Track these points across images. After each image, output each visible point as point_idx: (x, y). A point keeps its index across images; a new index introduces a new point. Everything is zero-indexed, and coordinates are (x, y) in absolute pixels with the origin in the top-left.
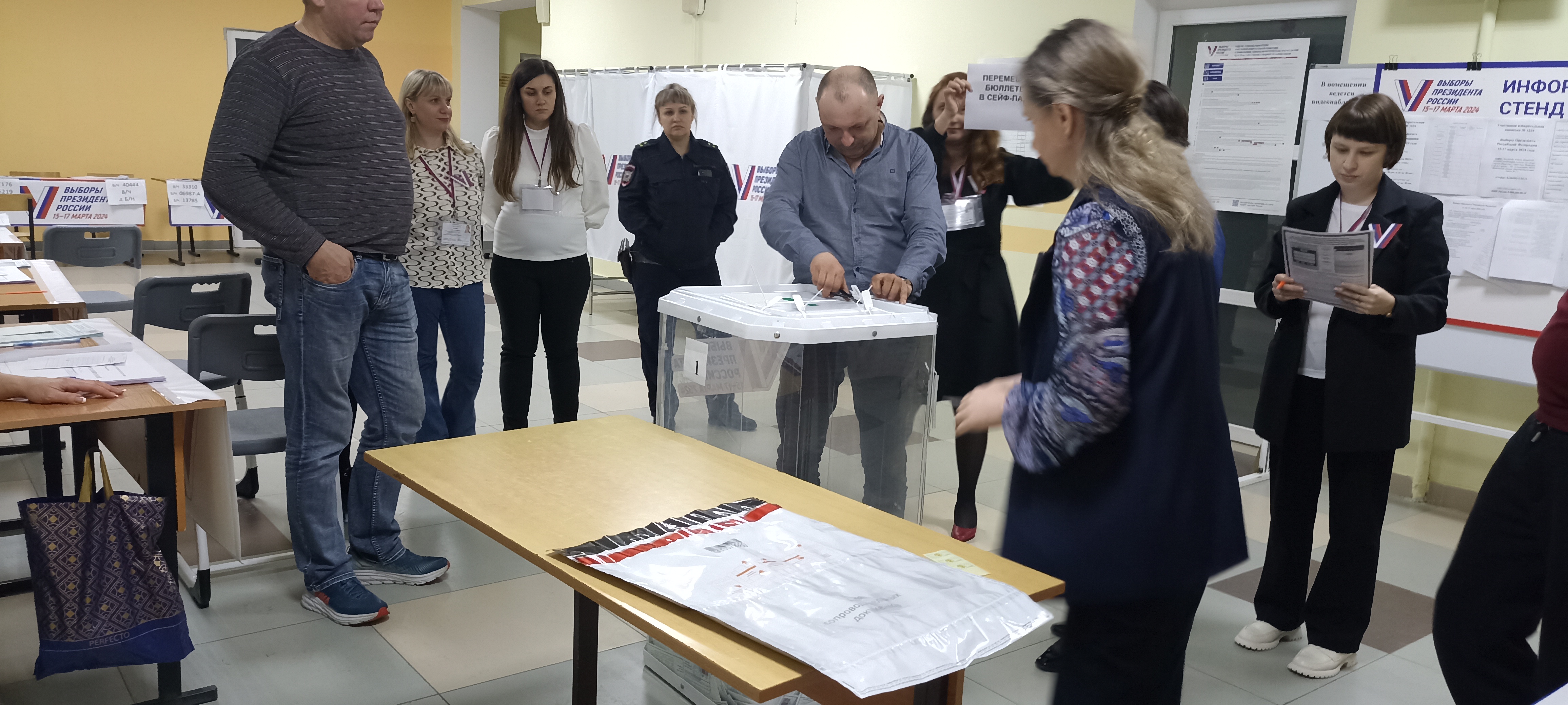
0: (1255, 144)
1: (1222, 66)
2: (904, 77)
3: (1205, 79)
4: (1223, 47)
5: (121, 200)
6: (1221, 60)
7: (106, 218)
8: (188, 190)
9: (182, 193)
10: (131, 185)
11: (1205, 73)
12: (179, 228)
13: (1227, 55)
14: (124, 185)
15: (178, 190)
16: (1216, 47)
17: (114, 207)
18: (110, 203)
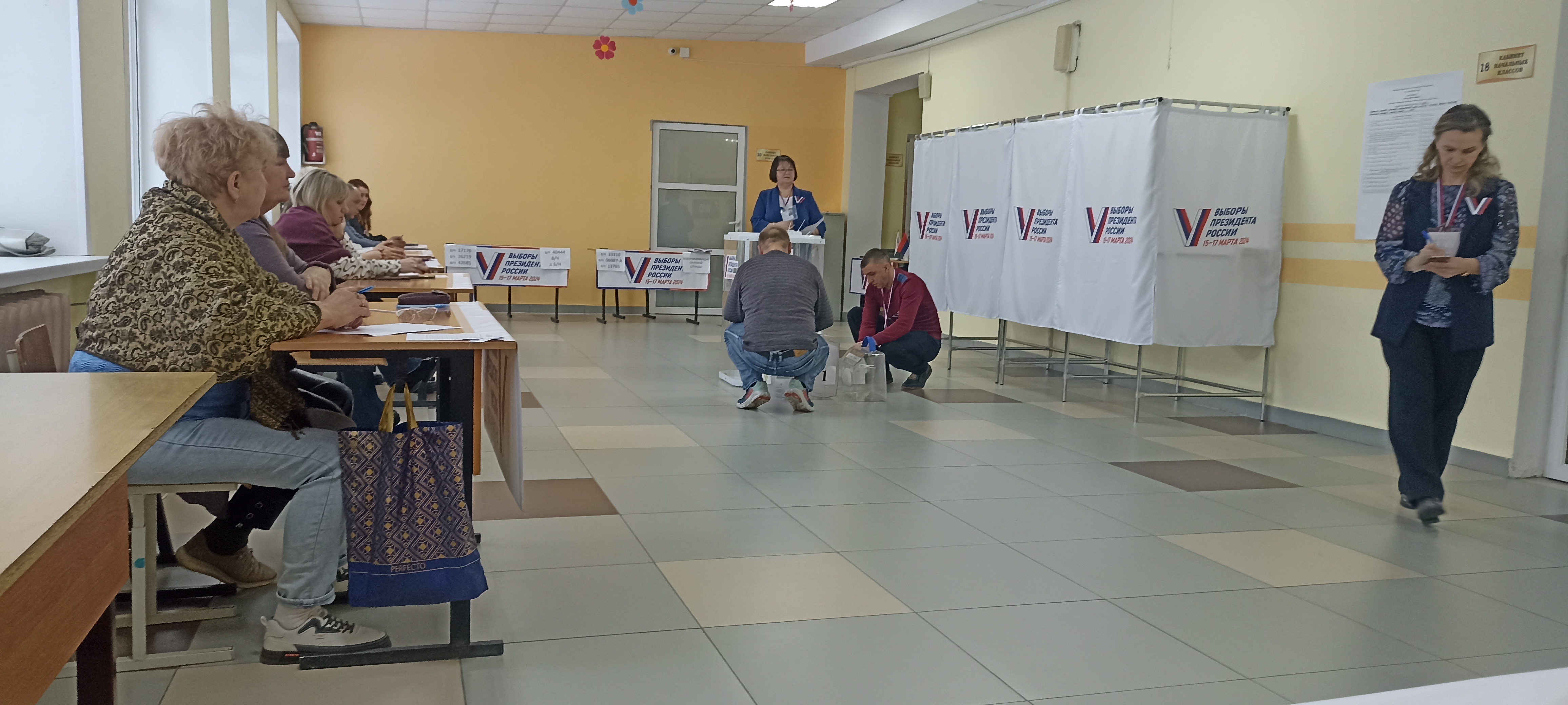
2: (1279, 110)
5: (551, 265)
7: (539, 280)
8: (613, 257)
9: (608, 260)
10: (559, 252)
12: (604, 289)
14: (554, 252)
15: (605, 258)
17: (547, 271)
18: (542, 267)
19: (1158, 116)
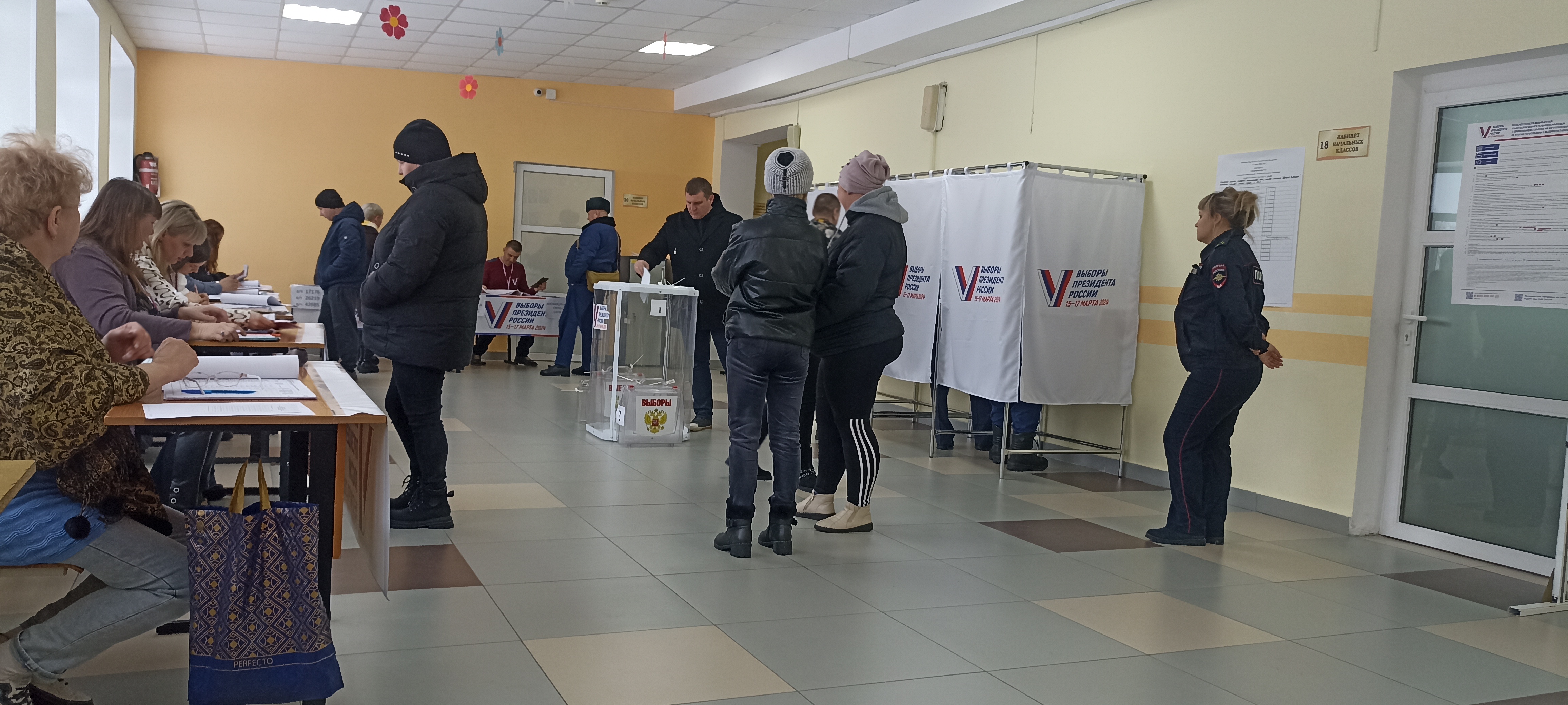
0: (1540, 230)
1: (1497, 147)
2: (1136, 177)
3: (1477, 162)
4: (1497, 127)
6: (1496, 141)
11: (1477, 156)
13: (1502, 136)
16: (1490, 128)
19: (1024, 179)
